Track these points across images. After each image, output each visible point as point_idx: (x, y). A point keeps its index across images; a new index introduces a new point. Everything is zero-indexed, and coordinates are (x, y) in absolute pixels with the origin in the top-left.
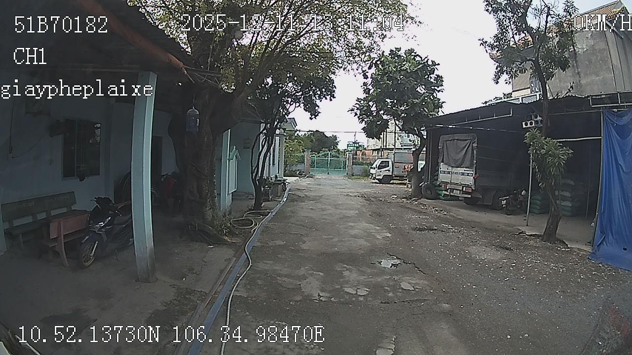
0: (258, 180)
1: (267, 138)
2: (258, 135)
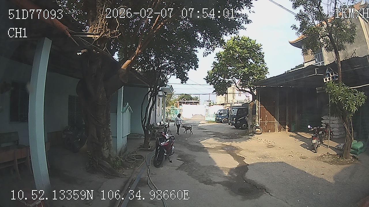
0: (146, 126)
1: (152, 97)
2: (145, 96)
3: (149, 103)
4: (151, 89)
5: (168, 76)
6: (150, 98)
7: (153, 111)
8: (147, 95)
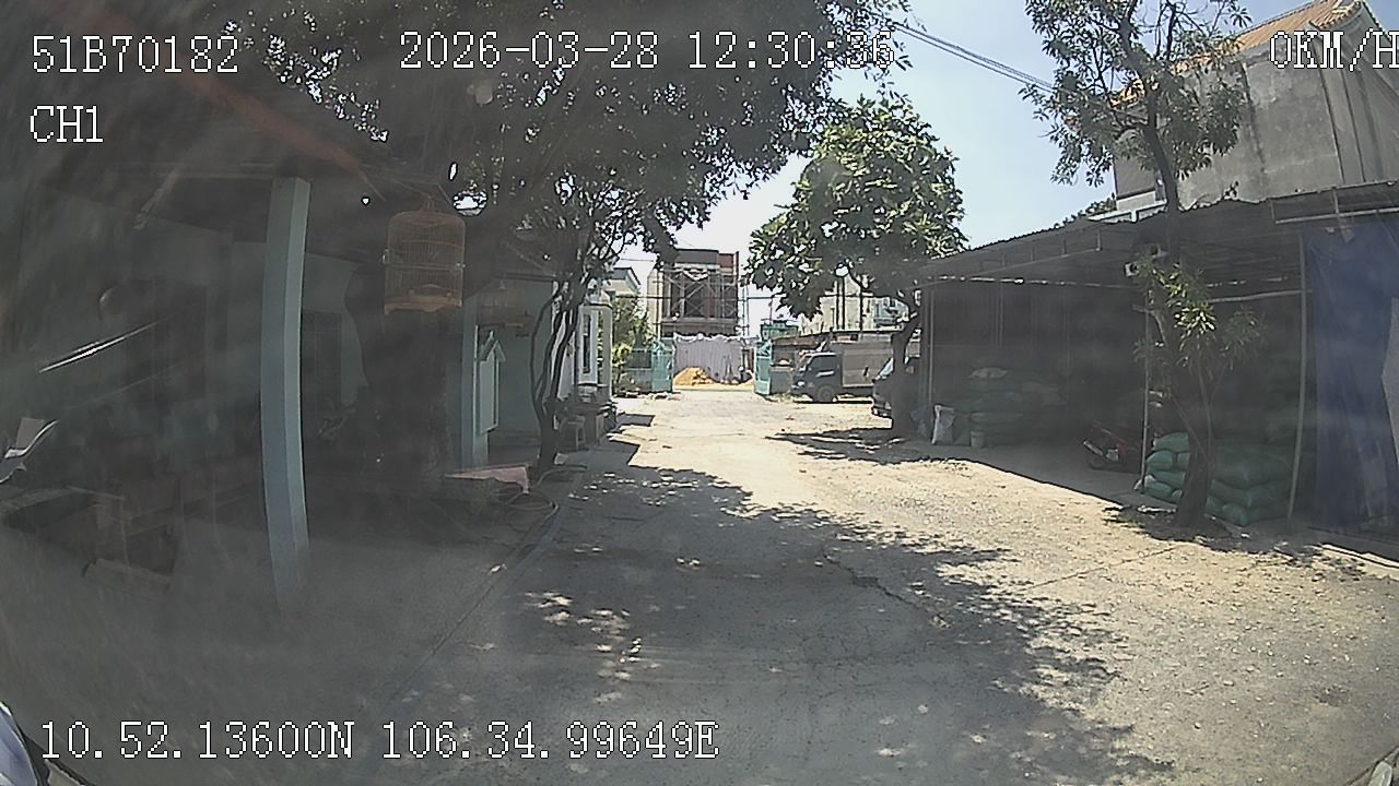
0: (545, 404)
1: (565, 314)
2: (545, 307)
3: (556, 331)
4: (561, 286)
5: (616, 246)
6: (561, 314)
7: (568, 355)
8: (549, 308)
